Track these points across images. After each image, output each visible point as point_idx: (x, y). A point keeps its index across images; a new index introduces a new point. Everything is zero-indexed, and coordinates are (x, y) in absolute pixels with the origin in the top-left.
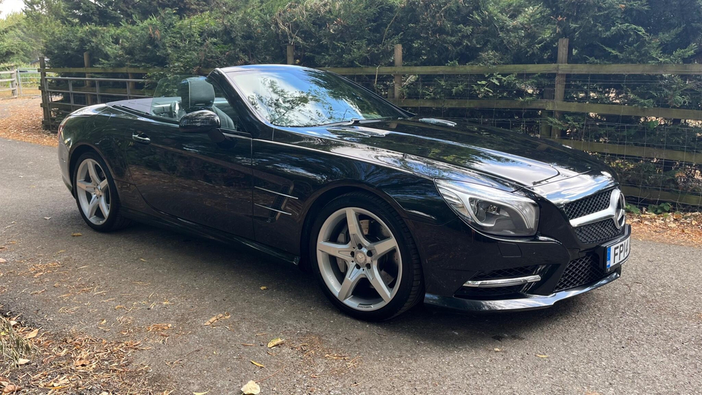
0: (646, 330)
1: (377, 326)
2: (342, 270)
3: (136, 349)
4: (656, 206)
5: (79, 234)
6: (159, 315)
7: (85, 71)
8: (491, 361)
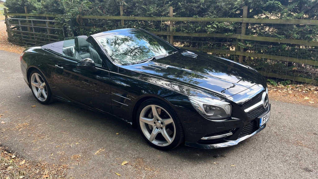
0: (275, 150)
1: (166, 152)
2: (151, 129)
3: (67, 168)
4: (284, 82)
5: (34, 106)
6: (75, 150)
7: (25, 15)
8: (212, 169)
